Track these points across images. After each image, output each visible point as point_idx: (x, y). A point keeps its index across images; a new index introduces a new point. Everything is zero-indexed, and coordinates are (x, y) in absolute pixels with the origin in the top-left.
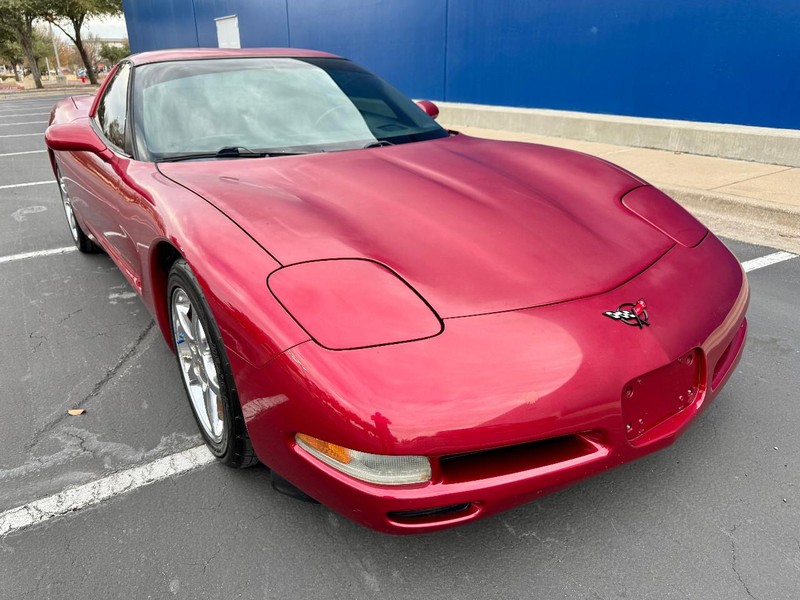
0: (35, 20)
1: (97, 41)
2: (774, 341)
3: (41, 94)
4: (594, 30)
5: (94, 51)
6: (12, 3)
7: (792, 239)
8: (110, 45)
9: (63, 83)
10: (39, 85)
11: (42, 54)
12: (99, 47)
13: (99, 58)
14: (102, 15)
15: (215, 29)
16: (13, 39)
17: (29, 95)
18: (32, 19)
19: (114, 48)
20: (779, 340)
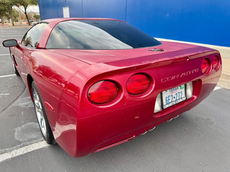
0: (13, 6)
1: (33, 13)
2: (208, 119)
3: (14, 27)
4: (168, 15)
5: (32, 15)
6: (6, 1)
7: (221, 82)
8: (36, 14)
9: (21, 24)
10: (13, 25)
11: (17, 16)
12: (33, 14)
13: (33, 18)
14: (33, 6)
15: (62, 11)
16: (8, 12)
17: (10, 28)
18: (12, 6)
19: (37, 15)
20: (210, 119)
